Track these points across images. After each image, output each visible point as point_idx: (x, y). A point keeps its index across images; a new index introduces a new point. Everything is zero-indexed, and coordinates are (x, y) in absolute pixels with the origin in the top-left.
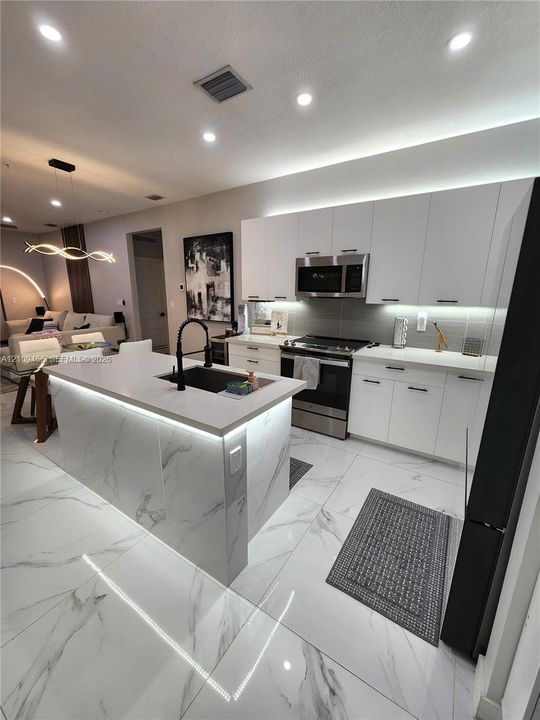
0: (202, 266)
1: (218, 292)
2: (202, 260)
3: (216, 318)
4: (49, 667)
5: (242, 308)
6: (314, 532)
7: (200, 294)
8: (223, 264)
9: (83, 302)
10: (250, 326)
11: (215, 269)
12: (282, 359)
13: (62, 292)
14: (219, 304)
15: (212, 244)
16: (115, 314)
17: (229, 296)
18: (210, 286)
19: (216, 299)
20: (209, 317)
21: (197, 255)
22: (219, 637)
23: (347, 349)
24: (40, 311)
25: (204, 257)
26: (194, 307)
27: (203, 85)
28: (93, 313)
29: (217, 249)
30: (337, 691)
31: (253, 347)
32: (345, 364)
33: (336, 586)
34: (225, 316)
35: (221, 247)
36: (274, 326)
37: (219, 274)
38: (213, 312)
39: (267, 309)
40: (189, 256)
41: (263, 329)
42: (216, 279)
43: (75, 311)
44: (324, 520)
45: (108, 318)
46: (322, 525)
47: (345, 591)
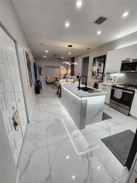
0: (97, 64)
1: (100, 71)
2: (97, 63)
3: (98, 78)
4: (51, 126)
5: (105, 75)
6: (103, 130)
7: (95, 72)
8: (102, 64)
9: (72, 74)
10: (106, 80)
11: (100, 65)
12: (112, 89)
13: (69, 71)
14: (100, 74)
15: (100, 59)
16: (77, 76)
17: (102, 72)
18: (98, 70)
19: (99, 73)
20: (97, 77)
21: (96, 62)
22: (74, 135)
23: (133, 88)
24: (65, 75)
25: (98, 62)
26: (94, 75)
27: (95, 22)
28: (74, 76)
29: (101, 60)
30: (92, 155)
31: (105, 85)
32: (132, 93)
33: (103, 141)
34: (101, 77)
35: (102, 59)
36: (113, 80)
37: (101, 66)
38: (98, 76)
39: (112, 75)
40: (94, 62)
41: (110, 81)
42: (100, 68)
43: (71, 75)
44: (108, 129)
45: (76, 77)
46: (107, 130)
47: (104, 143)
